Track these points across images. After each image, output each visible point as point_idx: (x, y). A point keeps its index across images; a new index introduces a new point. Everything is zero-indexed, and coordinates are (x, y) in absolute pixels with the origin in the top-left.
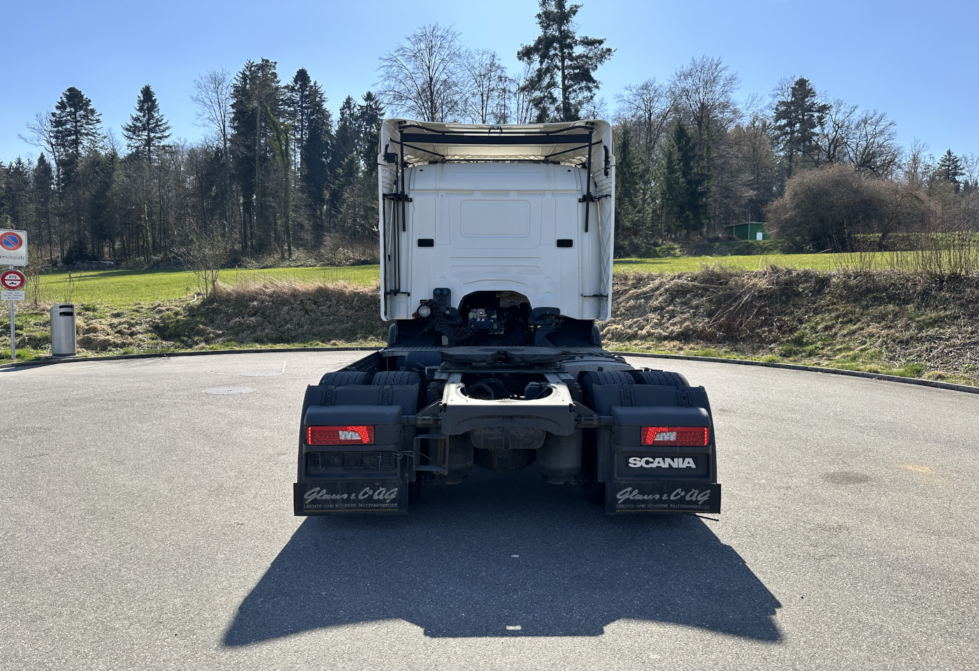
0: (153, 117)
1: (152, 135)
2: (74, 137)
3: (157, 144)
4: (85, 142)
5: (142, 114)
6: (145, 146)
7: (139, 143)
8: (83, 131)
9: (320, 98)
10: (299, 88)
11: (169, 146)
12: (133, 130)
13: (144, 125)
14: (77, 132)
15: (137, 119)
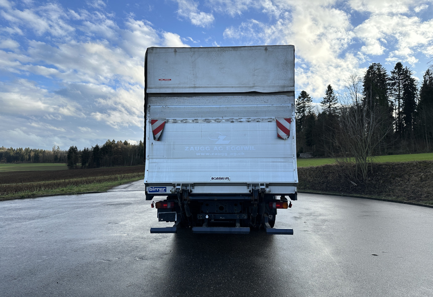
0: (331, 96)
1: (331, 103)
2: (303, 109)
3: (333, 107)
4: (307, 110)
5: (327, 96)
6: (328, 108)
7: (326, 107)
8: (306, 106)
9: (409, 73)
10: (397, 72)
11: (338, 107)
12: (324, 103)
13: (328, 100)
14: (304, 107)
15: (325, 99)
